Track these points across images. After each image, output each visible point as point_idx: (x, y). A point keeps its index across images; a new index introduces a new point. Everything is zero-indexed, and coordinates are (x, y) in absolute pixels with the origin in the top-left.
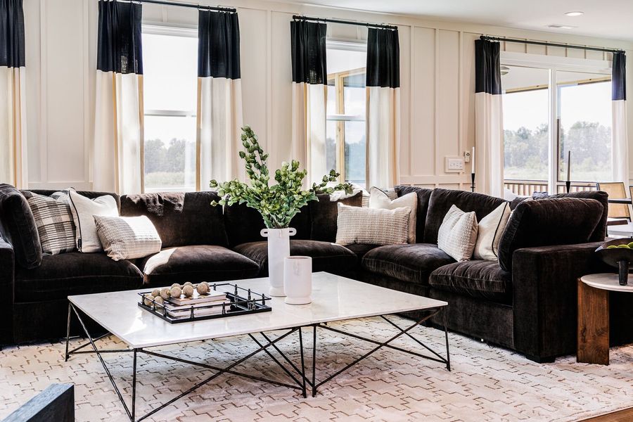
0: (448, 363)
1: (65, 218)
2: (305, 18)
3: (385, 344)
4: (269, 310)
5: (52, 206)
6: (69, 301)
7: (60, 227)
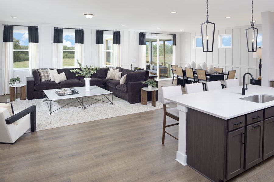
0: (113, 104)
1: (46, 74)
2: (99, 30)
3: (100, 100)
4: (78, 94)
5: (43, 72)
6: (43, 91)
7: (45, 76)
